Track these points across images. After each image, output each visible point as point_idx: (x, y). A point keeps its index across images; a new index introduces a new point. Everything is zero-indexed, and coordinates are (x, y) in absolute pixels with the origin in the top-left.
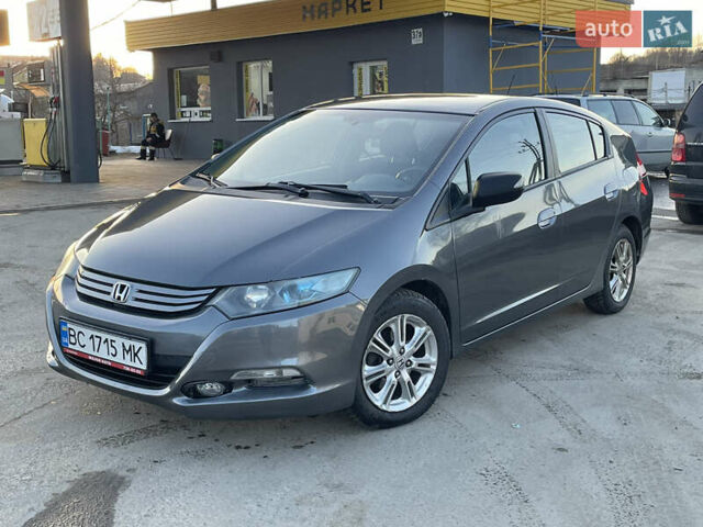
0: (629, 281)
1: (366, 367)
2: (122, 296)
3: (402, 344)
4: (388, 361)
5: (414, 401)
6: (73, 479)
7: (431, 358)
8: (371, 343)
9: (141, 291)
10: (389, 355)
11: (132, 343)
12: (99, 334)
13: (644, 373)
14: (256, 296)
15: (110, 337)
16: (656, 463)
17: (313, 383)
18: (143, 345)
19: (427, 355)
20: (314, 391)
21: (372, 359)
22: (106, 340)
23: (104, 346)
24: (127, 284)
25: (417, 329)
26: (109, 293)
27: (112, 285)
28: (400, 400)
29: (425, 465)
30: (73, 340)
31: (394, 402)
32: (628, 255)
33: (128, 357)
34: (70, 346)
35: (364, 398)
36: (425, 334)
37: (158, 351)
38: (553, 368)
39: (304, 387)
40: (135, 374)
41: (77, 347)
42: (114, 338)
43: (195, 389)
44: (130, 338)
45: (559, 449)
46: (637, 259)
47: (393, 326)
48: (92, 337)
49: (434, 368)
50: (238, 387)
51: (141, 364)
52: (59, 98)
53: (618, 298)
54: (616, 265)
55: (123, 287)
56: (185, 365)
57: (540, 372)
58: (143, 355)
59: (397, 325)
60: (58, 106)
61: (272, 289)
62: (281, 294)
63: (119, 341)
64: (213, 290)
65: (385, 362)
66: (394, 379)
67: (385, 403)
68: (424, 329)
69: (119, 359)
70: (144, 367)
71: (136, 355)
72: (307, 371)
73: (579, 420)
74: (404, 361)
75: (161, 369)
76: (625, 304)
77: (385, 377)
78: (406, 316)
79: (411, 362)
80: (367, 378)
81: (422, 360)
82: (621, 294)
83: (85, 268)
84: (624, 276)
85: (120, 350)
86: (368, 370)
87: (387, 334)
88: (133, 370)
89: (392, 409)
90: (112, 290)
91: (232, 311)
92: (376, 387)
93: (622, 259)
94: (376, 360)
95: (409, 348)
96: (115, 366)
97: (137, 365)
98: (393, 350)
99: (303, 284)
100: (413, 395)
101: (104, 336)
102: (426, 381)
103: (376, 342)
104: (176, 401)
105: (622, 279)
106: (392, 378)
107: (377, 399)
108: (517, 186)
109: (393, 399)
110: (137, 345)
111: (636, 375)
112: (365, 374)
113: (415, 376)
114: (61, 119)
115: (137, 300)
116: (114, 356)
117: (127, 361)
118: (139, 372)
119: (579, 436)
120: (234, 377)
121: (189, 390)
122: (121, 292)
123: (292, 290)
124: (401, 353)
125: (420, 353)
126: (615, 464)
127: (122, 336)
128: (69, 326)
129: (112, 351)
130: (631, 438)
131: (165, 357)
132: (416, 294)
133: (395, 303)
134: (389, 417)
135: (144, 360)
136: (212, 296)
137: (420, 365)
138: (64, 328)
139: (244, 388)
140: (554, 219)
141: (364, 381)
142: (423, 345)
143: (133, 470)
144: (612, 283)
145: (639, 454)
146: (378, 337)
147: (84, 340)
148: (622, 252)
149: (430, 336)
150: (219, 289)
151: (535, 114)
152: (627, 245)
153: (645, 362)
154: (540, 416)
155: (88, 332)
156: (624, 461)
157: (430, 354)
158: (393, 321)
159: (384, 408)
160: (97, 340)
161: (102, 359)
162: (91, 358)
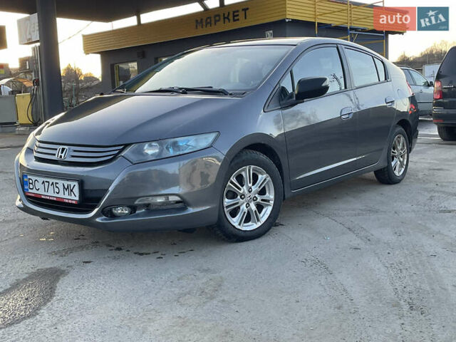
0: (405, 163)
1: (226, 200)
2: (63, 155)
3: (250, 185)
4: (241, 197)
5: (259, 224)
6: (30, 272)
7: (270, 195)
8: (229, 183)
9: (75, 151)
10: (241, 192)
11: (69, 183)
12: (48, 180)
13: (414, 211)
14: (150, 151)
15: (55, 181)
16: (419, 253)
17: (189, 205)
18: (76, 184)
19: (267, 194)
20: (191, 210)
21: (230, 195)
22: (53, 183)
23: (51, 187)
24: (66, 147)
25: (260, 176)
26: (54, 155)
27: (56, 149)
28: (250, 223)
29: (265, 258)
30: (31, 186)
31: (245, 224)
32: (403, 146)
33: (66, 193)
34: (30, 191)
35: (225, 220)
36: (265, 179)
37: (86, 188)
38: (353, 210)
39: (184, 209)
41: (34, 191)
42: (57, 181)
43: (111, 211)
44: (68, 180)
45: (355, 249)
46: (410, 150)
47: (243, 173)
48: (43, 182)
49: (272, 202)
50: (140, 209)
51: (75, 197)
52: (38, 79)
53: (398, 173)
54: (395, 151)
55: (63, 149)
56: (104, 195)
57: (345, 213)
58: (76, 190)
59: (246, 172)
60: (38, 85)
61: (161, 145)
62: (167, 148)
63: (61, 183)
64: (122, 147)
65: (239, 197)
66: (245, 208)
67: (240, 224)
68: (265, 176)
69: (61, 195)
70: (77, 198)
71: (72, 191)
72: (185, 197)
73: (369, 235)
74: (252, 196)
75: (88, 199)
76: (403, 177)
77: (239, 207)
78: (252, 166)
79: (257, 198)
80: (227, 207)
81: (264, 197)
82: (400, 171)
83: (40, 142)
84: (401, 159)
85: (61, 188)
86: (227, 201)
87: (240, 178)
88: (70, 202)
89: (244, 229)
90: (56, 152)
91: (134, 158)
92: (234, 214)
93: (399, 148)
94: (233, 195)
95: (254, 189)
96: (58, 200)
97: (73, 197)
98: (244, 190)
99: (181, 141)
100: (258, 220)
101: (51, 181)
102: (267, 211)
103: (232, 183)
104: (98, 220)
105: (400, 161)
106: (244, 208)
107: (235, 221)
108: (324, 85)
109: (245, 222)
110: (72, 184)
111: (408, 212)
112: (225, 204)
113: (260, 207)
114: (40, 93)
115: (73, 156)
116: (58, 193)
117: (66, 196)
118: (74, 202)
119: (368, 242)
120: (136, 202)
121: (107, 212)
122: (62, 153)
123: (175, 145)
124: (250, 192)
125: (262, 192)
126: (391, 254)
127: (62, 179)
128: (29, 177)
129: (57, 190)
130: (403, 242)
131: (92, 191)
132: (258, 153)
133: (244, 158)
134: (243, 234)
135: (77, 194)
136: (121, 151)
137: (262, 200)
138: (25, 179)
139: (144, 210)
140: (351, 115)
141: (225, 209)
142: (264, 187)
143: (71, 266)
144: (393, 163)
145: (407, 249)
146: (233, 179)
147: (38, 185)
148: (399, 142)
149: (269, 181)
150: (126, 146)
151: (337, 48)
152: (402, 139)
153: (415, 206)
154: (343, 233)
155: (41, 180)
156: (397, 252)
157: (269, 193)
158: (243, 170)
159: (239, 227)
160: (47, 184)
161: (50, 196)
162: (43, 197)
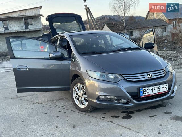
11: (164, 85)
15: (158, 86)
22: (157, 88)
23: (156, 90)
30: (145, 93)
33: (163, 89)
34: (143, 95)
40: (166, 93)
41: (147, 94)
48: (152, 89)
58: (167, 87)
63: (161, 86)
69: (161, 91)
70: (167, 90)
71: (165, 88)
88: (165, 92)
101: (156, 87)
110: (166, 85)
116: (159, 91)
118: (166, 92)
127: (162, 84)
128: (143, 89)
138: (141, 91)
147: (149, 91)
155: (150, 88)
160: (154, 89)
161: (155, 94)
162: (151, 95)
